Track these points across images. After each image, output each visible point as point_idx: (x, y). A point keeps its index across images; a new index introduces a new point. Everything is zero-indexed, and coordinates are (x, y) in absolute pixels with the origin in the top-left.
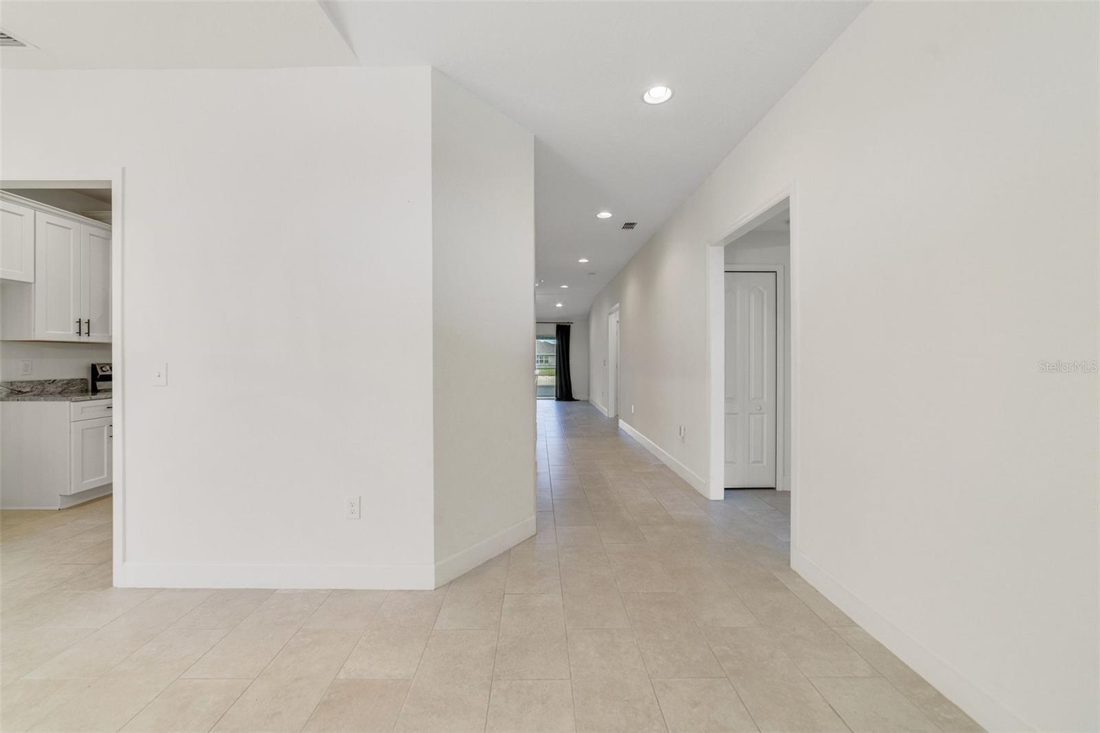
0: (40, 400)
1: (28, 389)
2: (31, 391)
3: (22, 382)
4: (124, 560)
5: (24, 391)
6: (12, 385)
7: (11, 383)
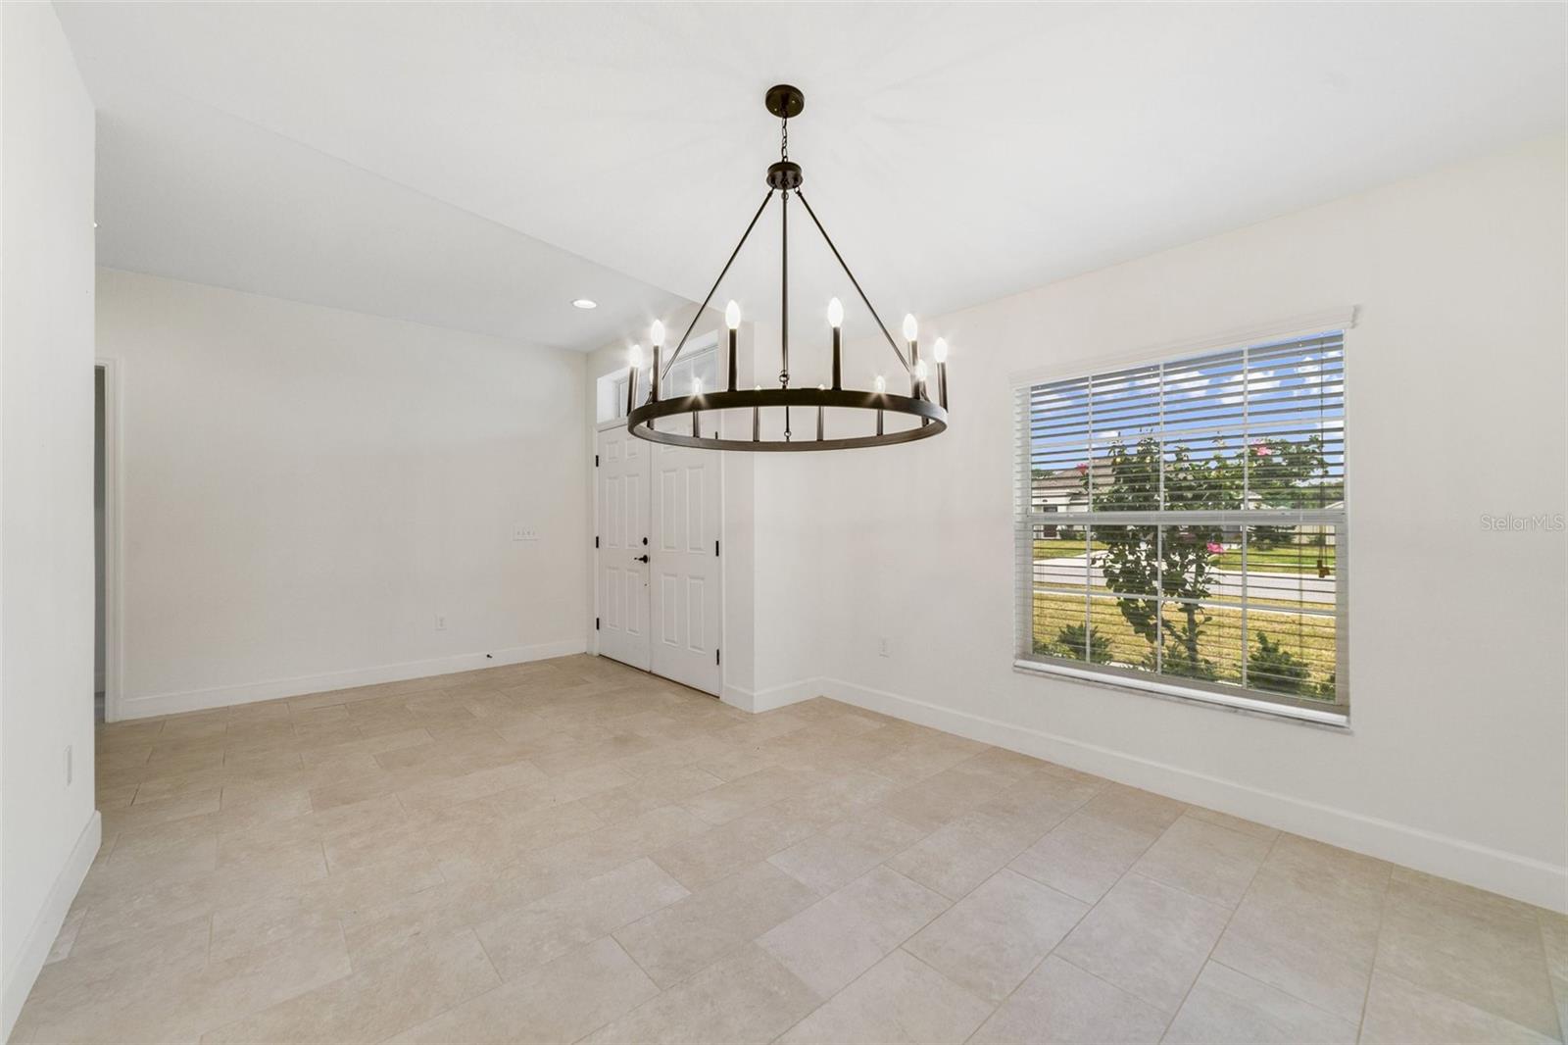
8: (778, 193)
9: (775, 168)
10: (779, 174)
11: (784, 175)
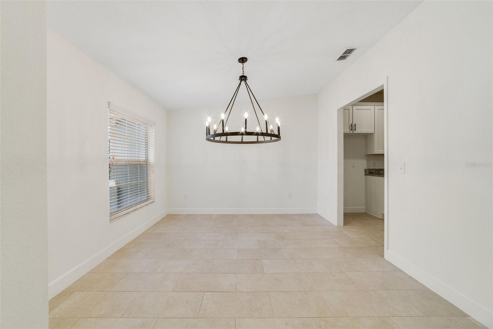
0: (376, 176)
1: (374, 172)
2: (375, 173)
3: (372, 169)
4: (388, 249)
5: (373, 172)
6: (370, 170)
7: (370, 169)
11: (243, 78)
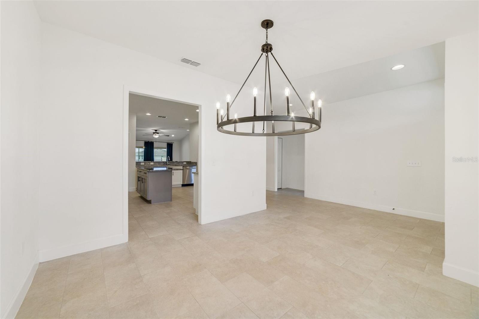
8: (264, 54)
9: (264, 46)
10: (265, 48)
11: (267, 48)
